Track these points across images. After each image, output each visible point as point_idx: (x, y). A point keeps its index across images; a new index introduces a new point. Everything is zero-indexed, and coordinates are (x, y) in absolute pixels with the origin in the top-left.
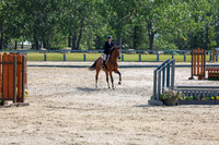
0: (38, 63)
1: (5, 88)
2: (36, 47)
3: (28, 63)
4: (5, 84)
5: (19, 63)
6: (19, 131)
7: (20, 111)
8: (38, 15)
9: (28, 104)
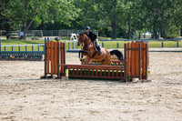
0: (157, 49)
1: (133, 69)
2: (155, 37)
3: (150, 49)
4: (133, 66)
5: (143, 49)
6: (145, 101)
7: (145, 86)
8: (157, 12)
9: (150, 81)
